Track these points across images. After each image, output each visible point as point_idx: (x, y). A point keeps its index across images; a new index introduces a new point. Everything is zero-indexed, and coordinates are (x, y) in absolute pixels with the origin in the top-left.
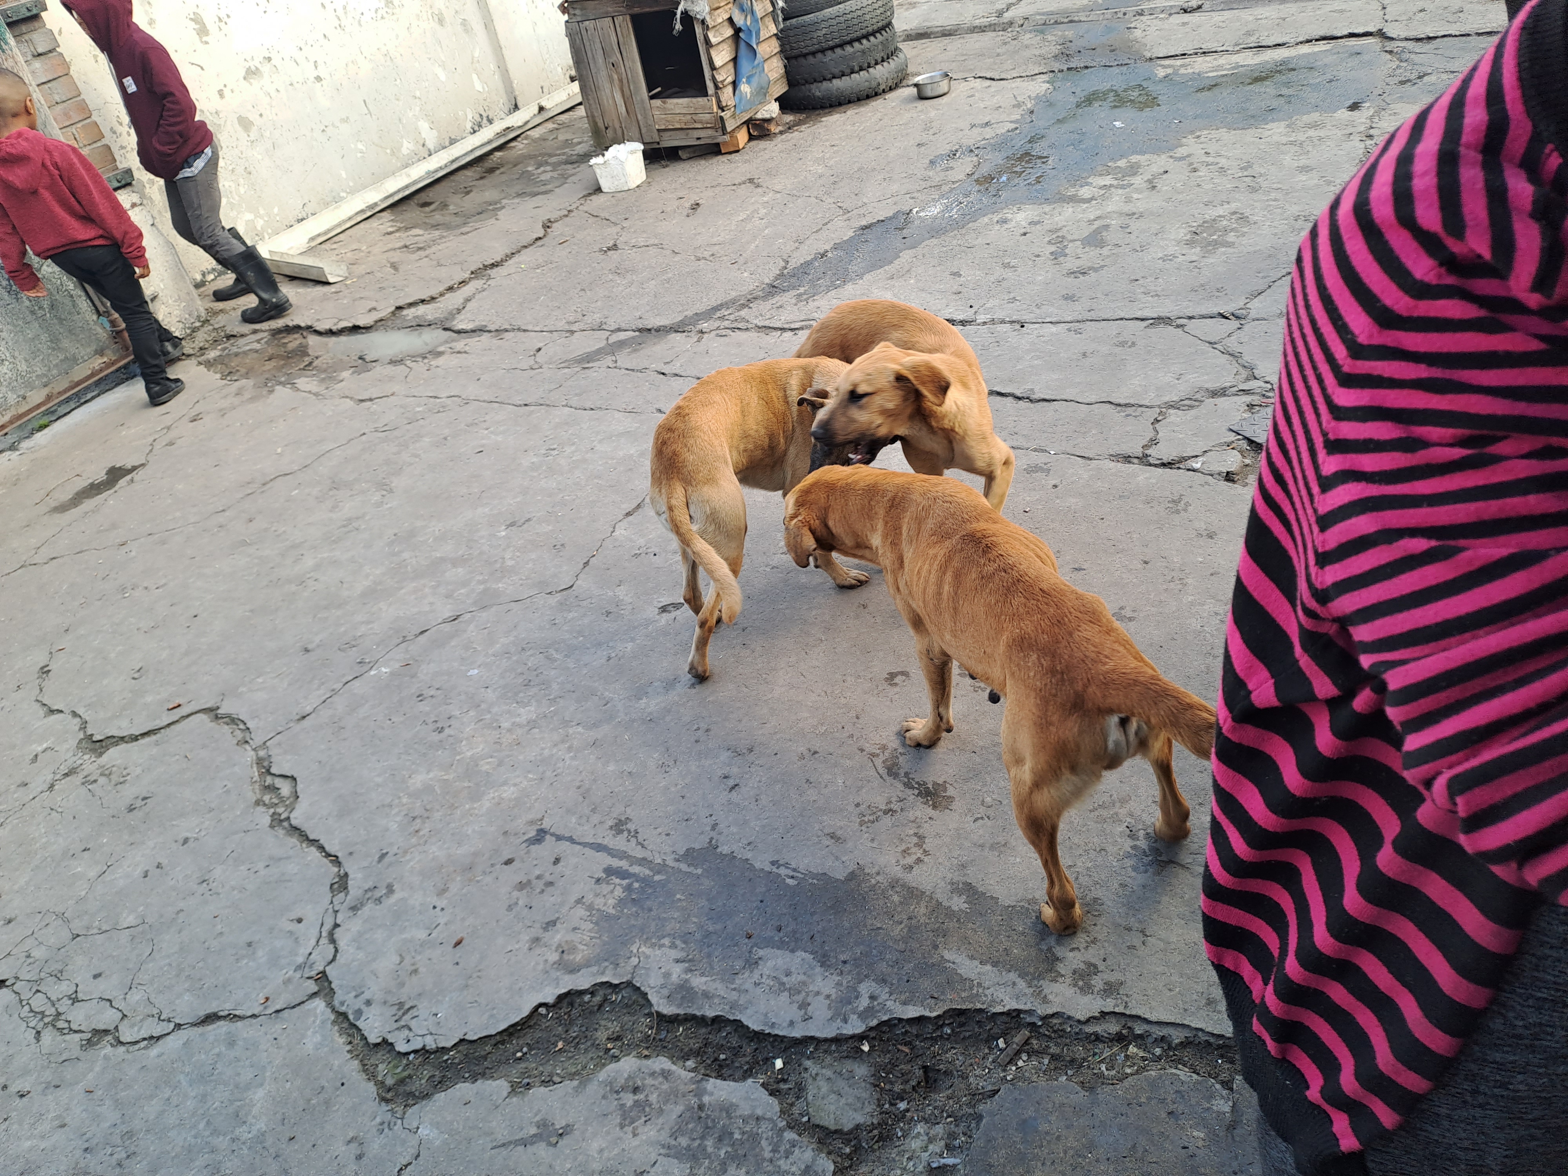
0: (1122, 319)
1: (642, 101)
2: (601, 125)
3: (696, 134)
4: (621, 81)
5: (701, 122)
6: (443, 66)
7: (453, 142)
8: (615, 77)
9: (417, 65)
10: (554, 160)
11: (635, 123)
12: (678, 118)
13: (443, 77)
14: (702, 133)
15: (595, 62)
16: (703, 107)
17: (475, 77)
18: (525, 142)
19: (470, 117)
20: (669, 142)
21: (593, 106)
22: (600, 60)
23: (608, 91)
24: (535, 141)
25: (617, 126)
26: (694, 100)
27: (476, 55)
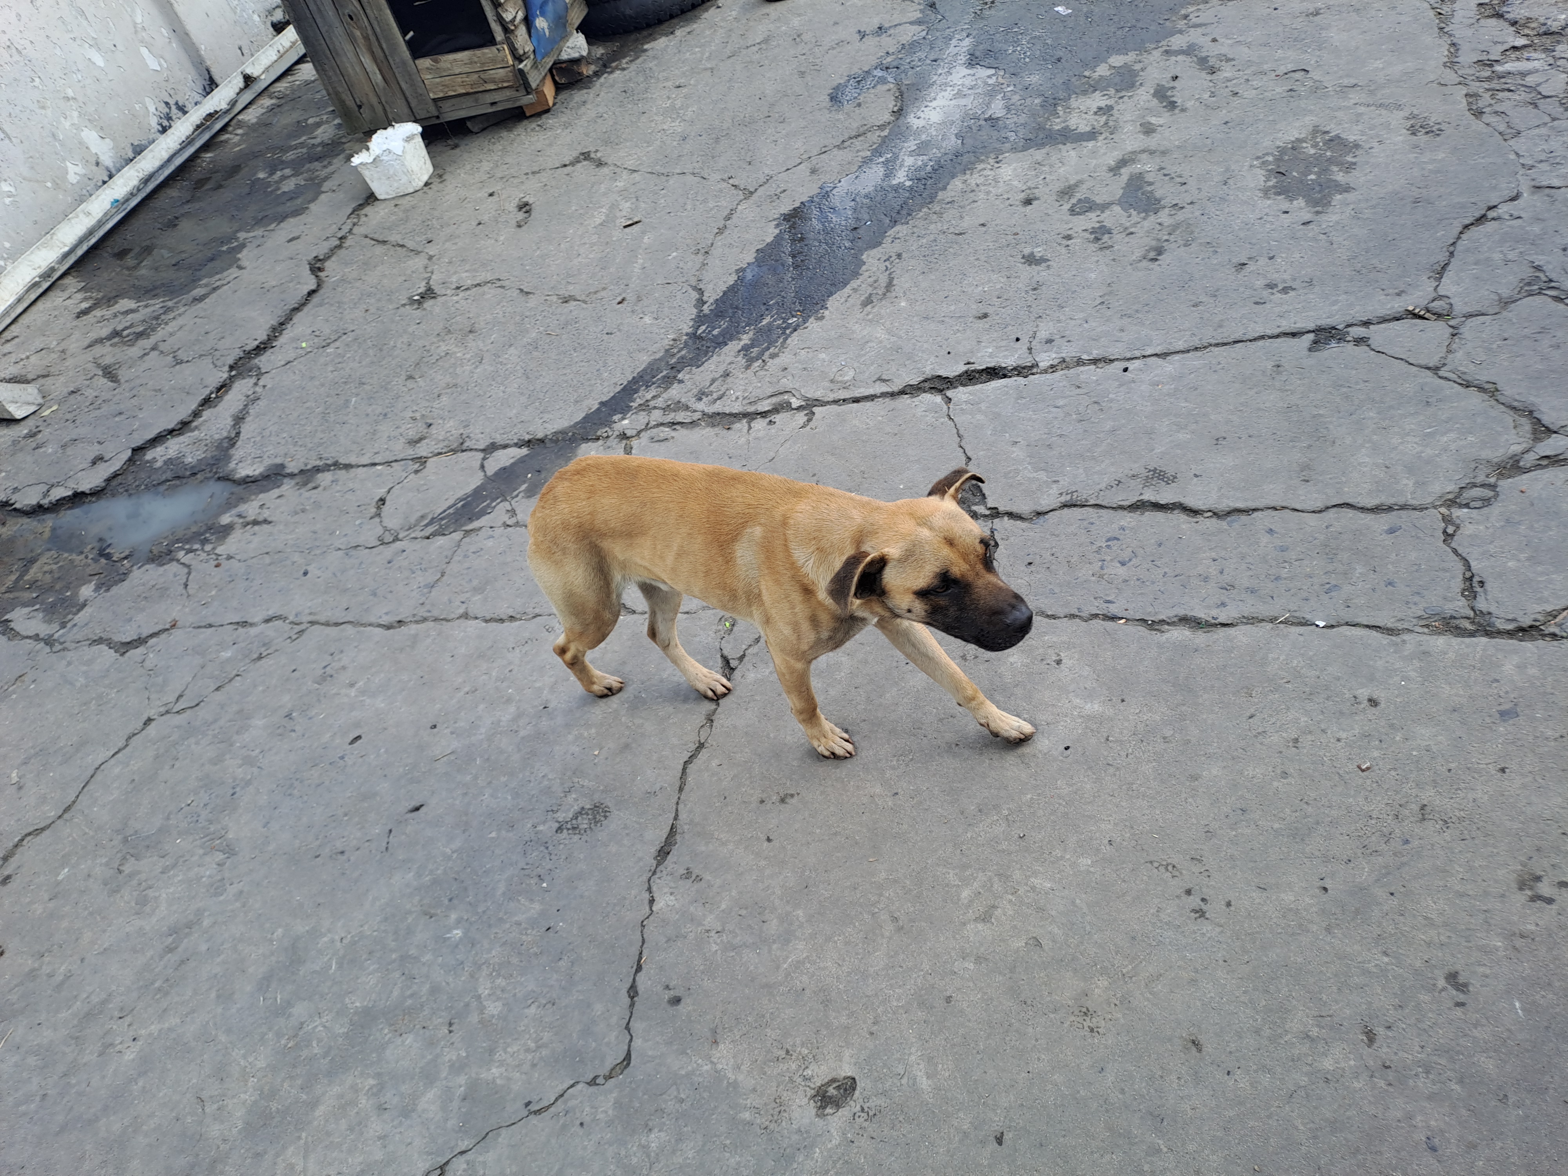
0: (1262, 337)
1: (404, 63)
2: (350, 103)
3: (489, 98)
4: (366, 38)
5: (493, 81)
6: (96, 45)
7: (138, 150)
8: (358, 33)
9: (58, 51)
10: (290, 156)
11: (399, 95)
12: (459, 80)
13: (100, 61)
14: (497, 97)
15: (323, 17)
16: (493, 60)
17: (144, 51)
18: (240, 131)
19: (152, 109)
20: (452, 113)
21: (334, 78)
22: (331, 13)
23: (351, 55)
24: (253, 128)
25: (374, 101)
26: (478, 52)
27: (139, 20)
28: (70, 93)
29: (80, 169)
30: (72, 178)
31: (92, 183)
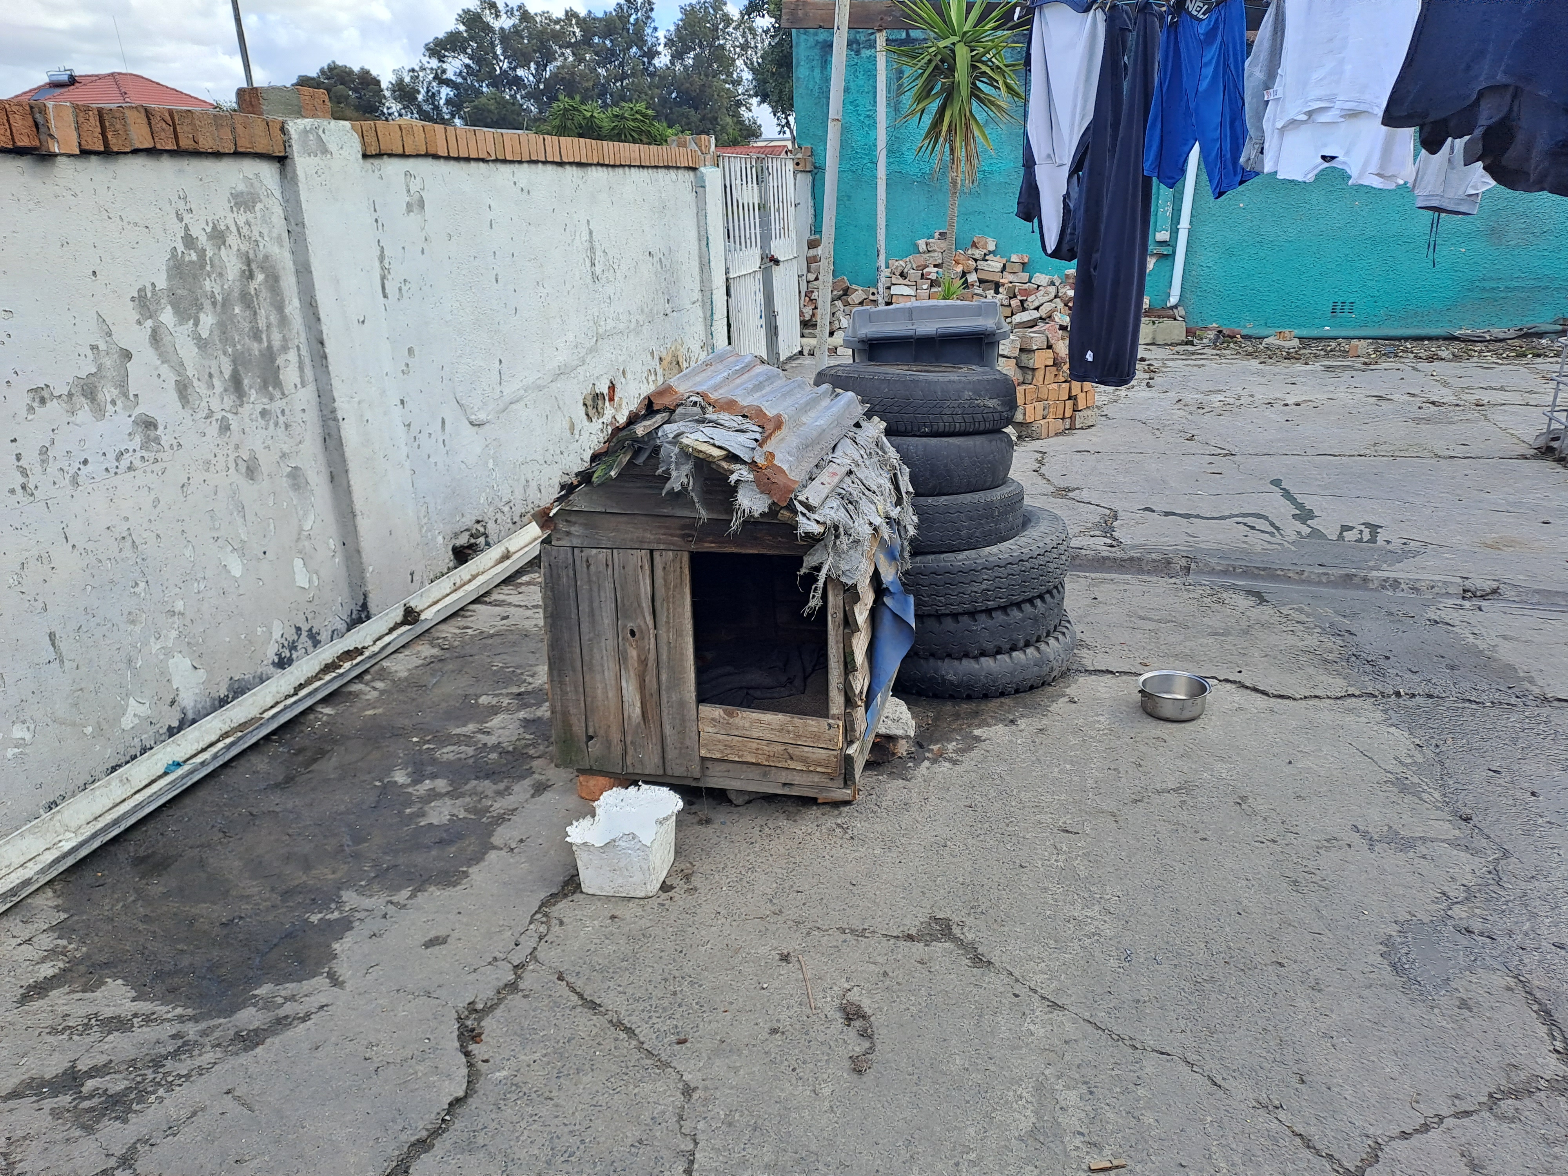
1: (682, 704)
2: (578, 729)
3: (784, 777)
4: (643, 662)
5: (804, 760)
6: (241, 550)
8: (633, 653)
9: (188, 552)
10: (447, 753)
11: (655, 739)
12: (754, 745)
13: (236, 570)
14: (797, 779)
15: (593, 622)
16: (816, 737)
17: (298, 563)
18: (380, 685)
19: (277, 635)
21: (571, 696)
22: (606, 619)
23: (610, 675)
24: (401, 686)
25: (615, 736)
26: (798, 721)
27: (307, 526)
28: (179, 606)
29: (144, 711)
30: (127, 722)
31: (152, 730)
